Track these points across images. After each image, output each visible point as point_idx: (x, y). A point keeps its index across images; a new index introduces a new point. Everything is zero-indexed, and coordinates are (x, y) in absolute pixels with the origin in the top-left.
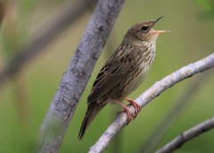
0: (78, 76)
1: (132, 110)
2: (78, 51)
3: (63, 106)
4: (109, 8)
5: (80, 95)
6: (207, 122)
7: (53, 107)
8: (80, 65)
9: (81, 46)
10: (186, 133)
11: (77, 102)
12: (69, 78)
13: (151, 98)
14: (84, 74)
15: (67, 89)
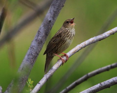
0: (39, 43)
1: (65, 58)
2: (39, 31)
3: (31, 57)
4: (54, 12)
5: (39, 52)
6: (100, 69)
7: (26, 57)
8: (40, 38)
9: (40, 29)
10: (89, 74)
11: (38, 55)
12: (34, 44)
13: (75, 53)
14: (41, 42)
15: (33, 49)
